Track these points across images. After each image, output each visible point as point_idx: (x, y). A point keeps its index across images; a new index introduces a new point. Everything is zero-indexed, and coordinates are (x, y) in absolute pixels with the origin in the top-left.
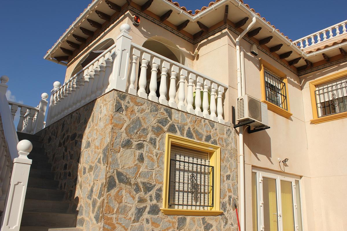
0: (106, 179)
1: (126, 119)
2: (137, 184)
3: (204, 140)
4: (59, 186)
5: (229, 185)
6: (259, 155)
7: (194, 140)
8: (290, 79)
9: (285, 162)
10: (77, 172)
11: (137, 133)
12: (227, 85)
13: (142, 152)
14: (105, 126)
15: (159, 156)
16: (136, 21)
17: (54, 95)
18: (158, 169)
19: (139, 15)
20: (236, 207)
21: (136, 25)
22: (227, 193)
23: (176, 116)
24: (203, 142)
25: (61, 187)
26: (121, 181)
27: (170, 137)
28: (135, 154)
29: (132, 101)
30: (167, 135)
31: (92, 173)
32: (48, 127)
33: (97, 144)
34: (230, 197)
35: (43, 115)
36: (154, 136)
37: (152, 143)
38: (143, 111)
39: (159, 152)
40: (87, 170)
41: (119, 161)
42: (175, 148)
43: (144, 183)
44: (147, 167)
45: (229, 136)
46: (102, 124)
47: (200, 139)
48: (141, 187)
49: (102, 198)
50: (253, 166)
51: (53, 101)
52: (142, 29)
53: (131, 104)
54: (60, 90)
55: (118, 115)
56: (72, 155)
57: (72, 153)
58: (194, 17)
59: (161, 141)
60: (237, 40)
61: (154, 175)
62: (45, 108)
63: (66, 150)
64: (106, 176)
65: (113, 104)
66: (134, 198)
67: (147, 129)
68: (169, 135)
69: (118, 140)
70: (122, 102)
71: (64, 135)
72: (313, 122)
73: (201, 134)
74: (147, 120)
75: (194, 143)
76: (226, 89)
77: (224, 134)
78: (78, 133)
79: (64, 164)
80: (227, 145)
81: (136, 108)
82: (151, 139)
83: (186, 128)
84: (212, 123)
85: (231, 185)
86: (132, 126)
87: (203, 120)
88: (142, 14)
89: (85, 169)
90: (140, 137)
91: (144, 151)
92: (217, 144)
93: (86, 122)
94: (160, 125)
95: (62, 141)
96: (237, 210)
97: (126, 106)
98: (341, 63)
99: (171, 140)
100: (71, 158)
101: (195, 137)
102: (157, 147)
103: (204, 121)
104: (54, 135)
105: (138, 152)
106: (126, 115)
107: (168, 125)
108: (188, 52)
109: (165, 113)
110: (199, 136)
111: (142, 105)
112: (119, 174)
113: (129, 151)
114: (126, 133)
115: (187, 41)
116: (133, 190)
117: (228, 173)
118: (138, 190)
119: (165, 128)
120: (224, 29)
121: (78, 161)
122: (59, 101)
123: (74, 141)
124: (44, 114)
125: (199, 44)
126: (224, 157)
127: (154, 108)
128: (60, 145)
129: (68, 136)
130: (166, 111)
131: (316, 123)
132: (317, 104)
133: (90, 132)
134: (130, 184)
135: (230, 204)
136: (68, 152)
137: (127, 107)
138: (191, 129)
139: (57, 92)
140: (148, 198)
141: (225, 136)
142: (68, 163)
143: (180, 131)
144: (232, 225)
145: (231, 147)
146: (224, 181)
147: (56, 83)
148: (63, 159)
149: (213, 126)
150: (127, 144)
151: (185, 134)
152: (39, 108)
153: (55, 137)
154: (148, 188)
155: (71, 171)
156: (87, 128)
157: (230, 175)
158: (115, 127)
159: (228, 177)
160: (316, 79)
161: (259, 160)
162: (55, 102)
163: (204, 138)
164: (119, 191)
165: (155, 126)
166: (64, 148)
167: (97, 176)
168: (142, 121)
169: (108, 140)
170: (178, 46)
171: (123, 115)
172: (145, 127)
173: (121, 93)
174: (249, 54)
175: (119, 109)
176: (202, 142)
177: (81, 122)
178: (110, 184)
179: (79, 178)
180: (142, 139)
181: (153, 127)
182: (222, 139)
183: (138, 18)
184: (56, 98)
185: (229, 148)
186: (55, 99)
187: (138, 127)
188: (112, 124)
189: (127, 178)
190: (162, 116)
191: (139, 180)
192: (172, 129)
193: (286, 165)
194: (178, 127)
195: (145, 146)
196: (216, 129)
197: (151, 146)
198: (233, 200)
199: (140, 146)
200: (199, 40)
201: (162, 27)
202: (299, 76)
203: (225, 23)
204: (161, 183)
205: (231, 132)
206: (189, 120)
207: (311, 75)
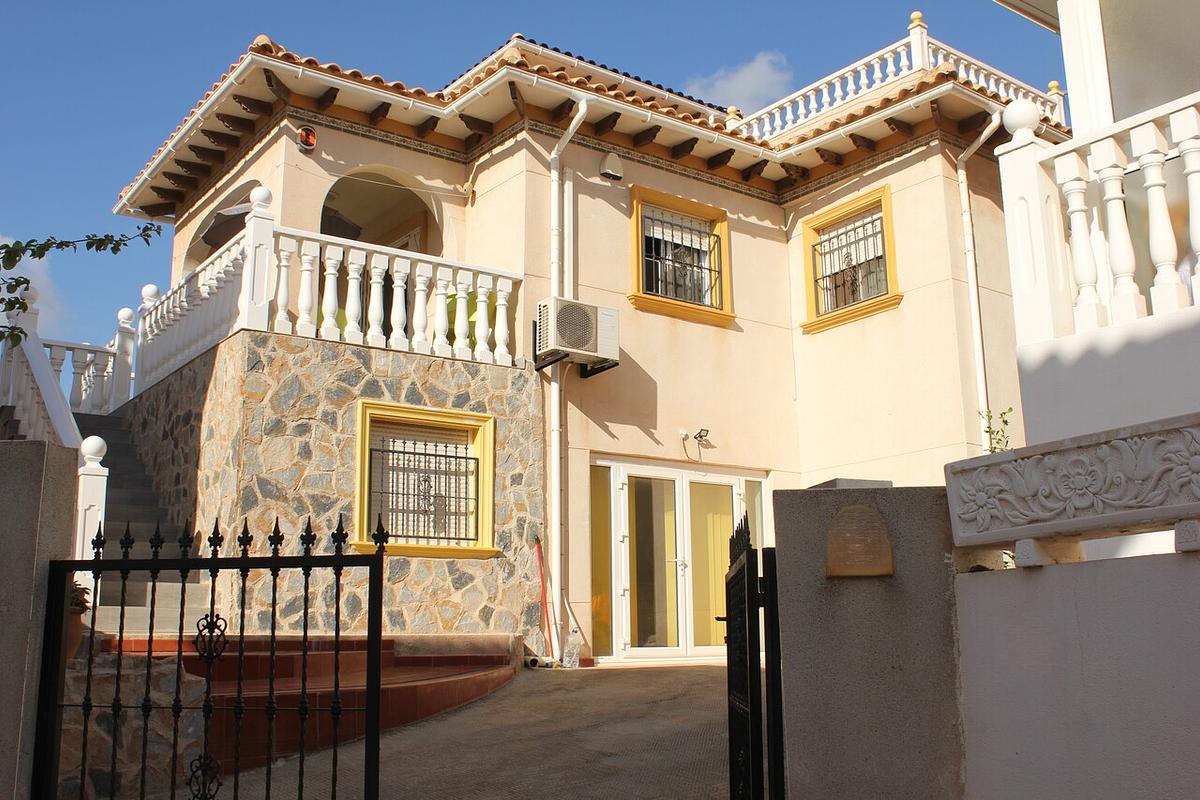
0: (238, 492)
1: (270, 381)
2: (299, 500)
3: (450, 403)
4: (169, 517)
5: (518, 496)
6: (612, 426)
7: (426, 408)
8: (744, 218)
9: (701, 437)
10: (196, 486)
11: (294, 406)
12: (519, 274)
13: (308, 440)
14: (233, 397)
15: (345, 446)
16: (306, 142)
17: (144, 318)
18: (342, 469)
19: (313, 122)
20: (538, 542)
21: (306, 152)
22: (515, 512)
23: (380, 363)
24: (449, 409)
25: (172, 519)
26: (267, 494)
27: (365, 406)
28: (292, 444)
29: (281, 346)
30: (360, 402)
31: (217, 485)
32: (140, 397)
33: (224, 432)
34: (521, 522)
35: (127, 362)
36: (330, 408)
37: (327, 422)
38: (305, 361)
39: (342, 437)
40: (211, 481)
41: (261, 459)
42: (381, 425)
43: (313, 497)
44: (318, 466)
45: (520, 390)
46: (228, 394)
47: (442, 404)
48: (308, 503)
49: (233, 525)
50: (591, 452)
51: (145, 334)
52: (324, 155)
53: (280, 352)
54: (157, 308)
55: (254, 375)
56: (187, 454)
57: (187, 450)
58: (447, 110)
59: (347, 415)
60: (554, 155)
61: (334, 482)
62: (131, 346)
63: (176, 446)
64: (238, 486)
65: (243, 357)
66: (294, 524)
67: (316, 396)
68: (364, 403)
69: (258, 422)
70: (261, 351)
71: (171, 414)
72: (809, 329)
73: (442, 392)
74: (314, 380)
75: (427, 411)
76: (517, 284)
77: (505, 388)
78: (194, 411)
79: (174, 474)
80: (515, 410)
81: (290, 358)
82: (325, 414)
83: (407, 384)
84: (472, 367)
85: (525, 496)
86: (283, 393)
87: (448, 363)
88: (322, 119)
89: (208, 479)
90: (301, 412)
91: (312, 438)
92: (485, 411)
93: (205, 389)
94: (343, 384)
95: (168, 428)
96: (540, 548)
97: (270, 357)
98: (864, 170)
99: (369, 411)
100: (186, 462)
101: (427, 401)
102: (340, 428)
103: (453, 365)
104: (153, 414)
105: (298, 441)
106: (270, 374)
107: (364, 381)
108: (451, 187)
109: (355, 359)
110: (438, 397)
111: (302, 350)
112: (263, 483)
113: (280, 440)
114: (273, 408)
115: (447, 158)
116: (291, 510)
117: (517, 471)
118: (301, 508)
119: (356, 390)
120: (521, 131)
121: (197, 466)
122: (156, 335)
123: (188, 427)
124: (130, 360)
125: (477, 164)
126: (506, 437)
127: (330, 353)
128: (165, 436)
129: (178, 416)
130: (358, 355)
131: (814, 330)
132: (816, 281)
133: (212, 409)
134: (286, 499)
135: (521, 535)
136: (180, 450)
137: (271, 360)
138: (419, 386)
139: (151, 313)
140: (324, 524)
141: (509, 391)
142: (181, 472)
143: (390, 391)
144: (526, 577)
145: (527, 415)
146: (505, 488)
147: (148, 290)
148: (173, 464)
149: (474, 374)
150: (277, 428)
151: (403, 396)
152: (116, 347)
153: (154, 419)
154: (322, 505)
155: (186, 485)
156: (208, 401)
157: (521, 476)
158: (250, 398)
159: (517, 479)
160: (816, 213)
161: (613, 436)
162: (150, 337)
163: (450, 400)
164: (263, 513)
165: (334, 387)
166: (173, 442)
167: (225, 489)
168: (304, 381)
169: (238, 423)
170: (421, 178)
171: (264, 375)
172: (312, 392)
173: (257, 334)
174: (597, 180)
175: (254, 364)
176: (445, 410)
177: (198, 388)
178: (247, 500)
179: (200, 498)
180: (305, 416)
181: (327, 390)
182: (500, 398)
183: (309, 132)
184: (151, 326)
185: (521, 416)
186: (148, 329)
187: (295, 393)
188: (242, 394)
189: (277, 489)
190: (348, 367)
191: (303, 492)
192: (373, 389)
193: (709, 446)
194: (386, 385)
195: (314, 428)
196: (483, 379)
197: (327, 428)
198: (530, 528)
199: (303, 429)
200: (476, 152)
201: (375, 138)
202: (779, 203)
203: (522, 116)
204: (351, 495)
205: (526, 381)
206: (411, 368)
207: (805, 201)
